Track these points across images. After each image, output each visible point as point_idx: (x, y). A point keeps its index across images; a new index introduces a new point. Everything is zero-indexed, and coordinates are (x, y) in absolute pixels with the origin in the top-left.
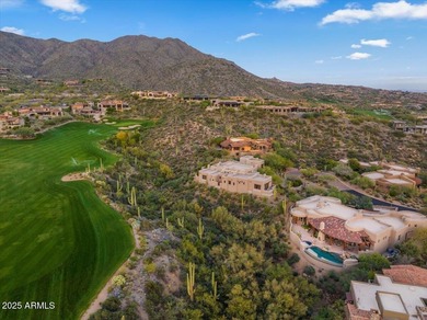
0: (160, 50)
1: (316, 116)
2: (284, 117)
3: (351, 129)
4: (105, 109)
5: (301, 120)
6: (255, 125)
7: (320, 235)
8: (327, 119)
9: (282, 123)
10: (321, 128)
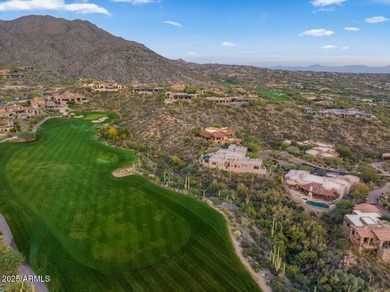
0: (72, 32)
1: (251, 105)
2: (228, 107)
3: (277, 114)
4: (65, 102)
5: (241, 109)
6: (207, 114)
7: (310, 194)
8: (259, 108)
9: (228, 112)
10: (256, 115)
